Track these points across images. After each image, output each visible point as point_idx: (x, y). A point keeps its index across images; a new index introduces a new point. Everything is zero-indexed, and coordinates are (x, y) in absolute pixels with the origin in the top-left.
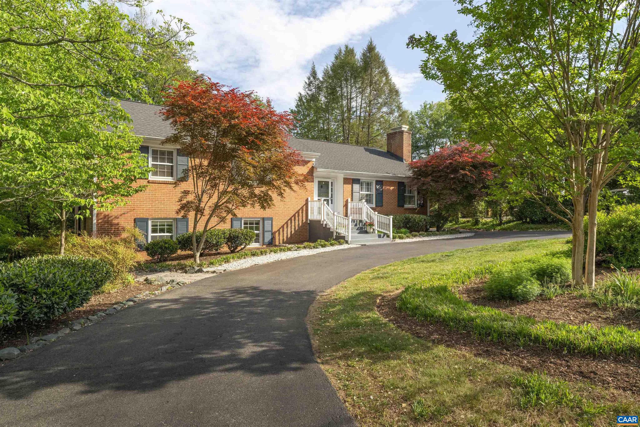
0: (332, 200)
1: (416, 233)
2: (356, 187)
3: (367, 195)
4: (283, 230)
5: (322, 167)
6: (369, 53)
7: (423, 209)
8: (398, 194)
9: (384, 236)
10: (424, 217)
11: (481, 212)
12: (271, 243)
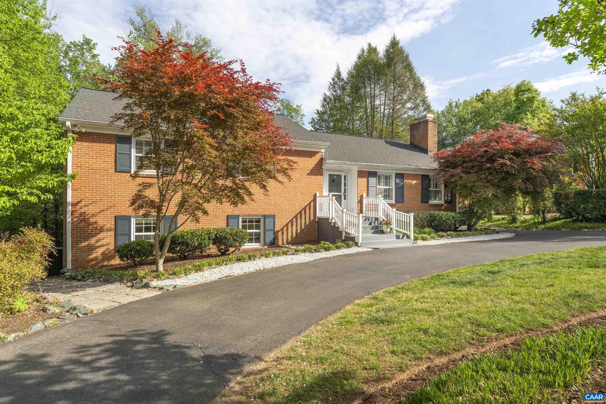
0: (345, 196)
1: (444, 234)
2: (373, 180)
3: (385, 190)
4: (287, 229)
5: (332, 159)
6: (392, 48)
7: (451, 204)
8: (422, 189)
9: (403, 236)
10: (453, 214)
11: (519, 209)
12: (273, 244)
